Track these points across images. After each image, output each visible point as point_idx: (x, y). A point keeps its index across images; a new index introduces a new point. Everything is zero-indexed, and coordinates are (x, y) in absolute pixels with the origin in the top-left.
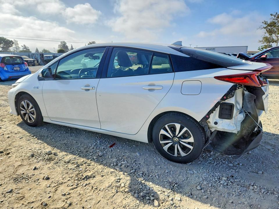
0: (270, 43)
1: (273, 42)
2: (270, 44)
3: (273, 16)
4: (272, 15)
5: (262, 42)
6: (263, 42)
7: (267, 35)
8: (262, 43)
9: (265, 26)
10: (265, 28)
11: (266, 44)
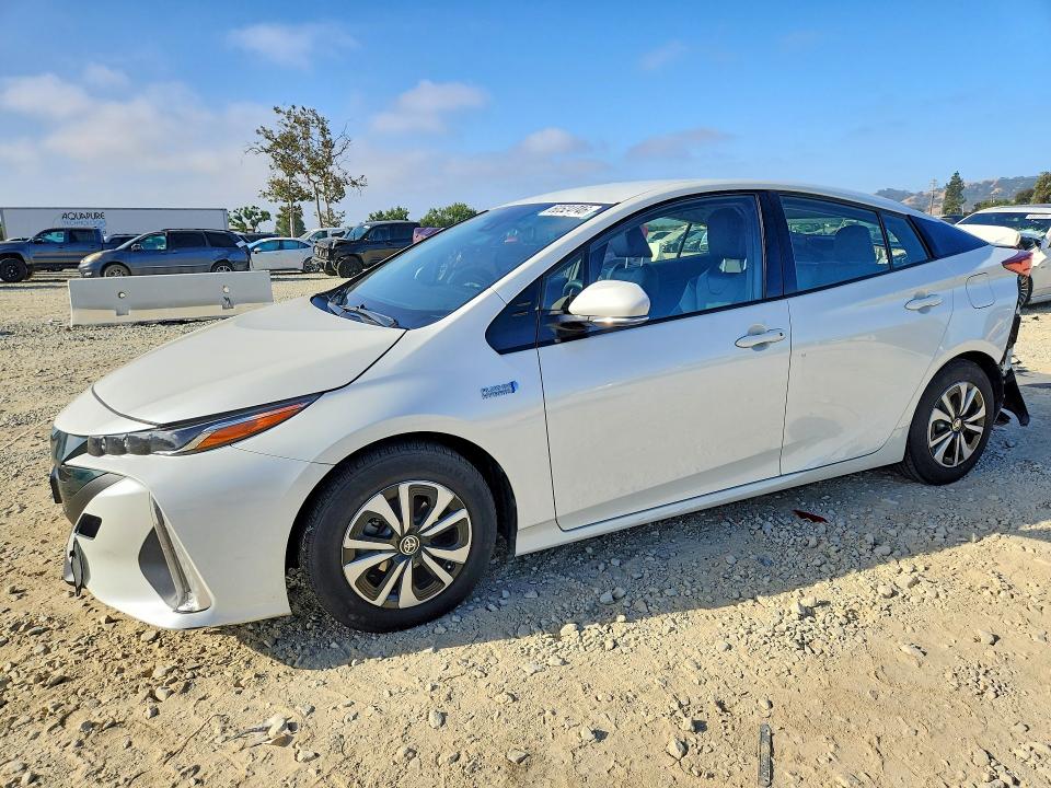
0: (295, 201)
1: (302, 199)
2: (296, 204)
3: (282, 116)
4: (277, 110)
5: (270, 198)
6: (273, 199)
7: (281, 174)
8: (271, 201)
9: (267, 144)
10: (267, 151)
11: (285, 205)
